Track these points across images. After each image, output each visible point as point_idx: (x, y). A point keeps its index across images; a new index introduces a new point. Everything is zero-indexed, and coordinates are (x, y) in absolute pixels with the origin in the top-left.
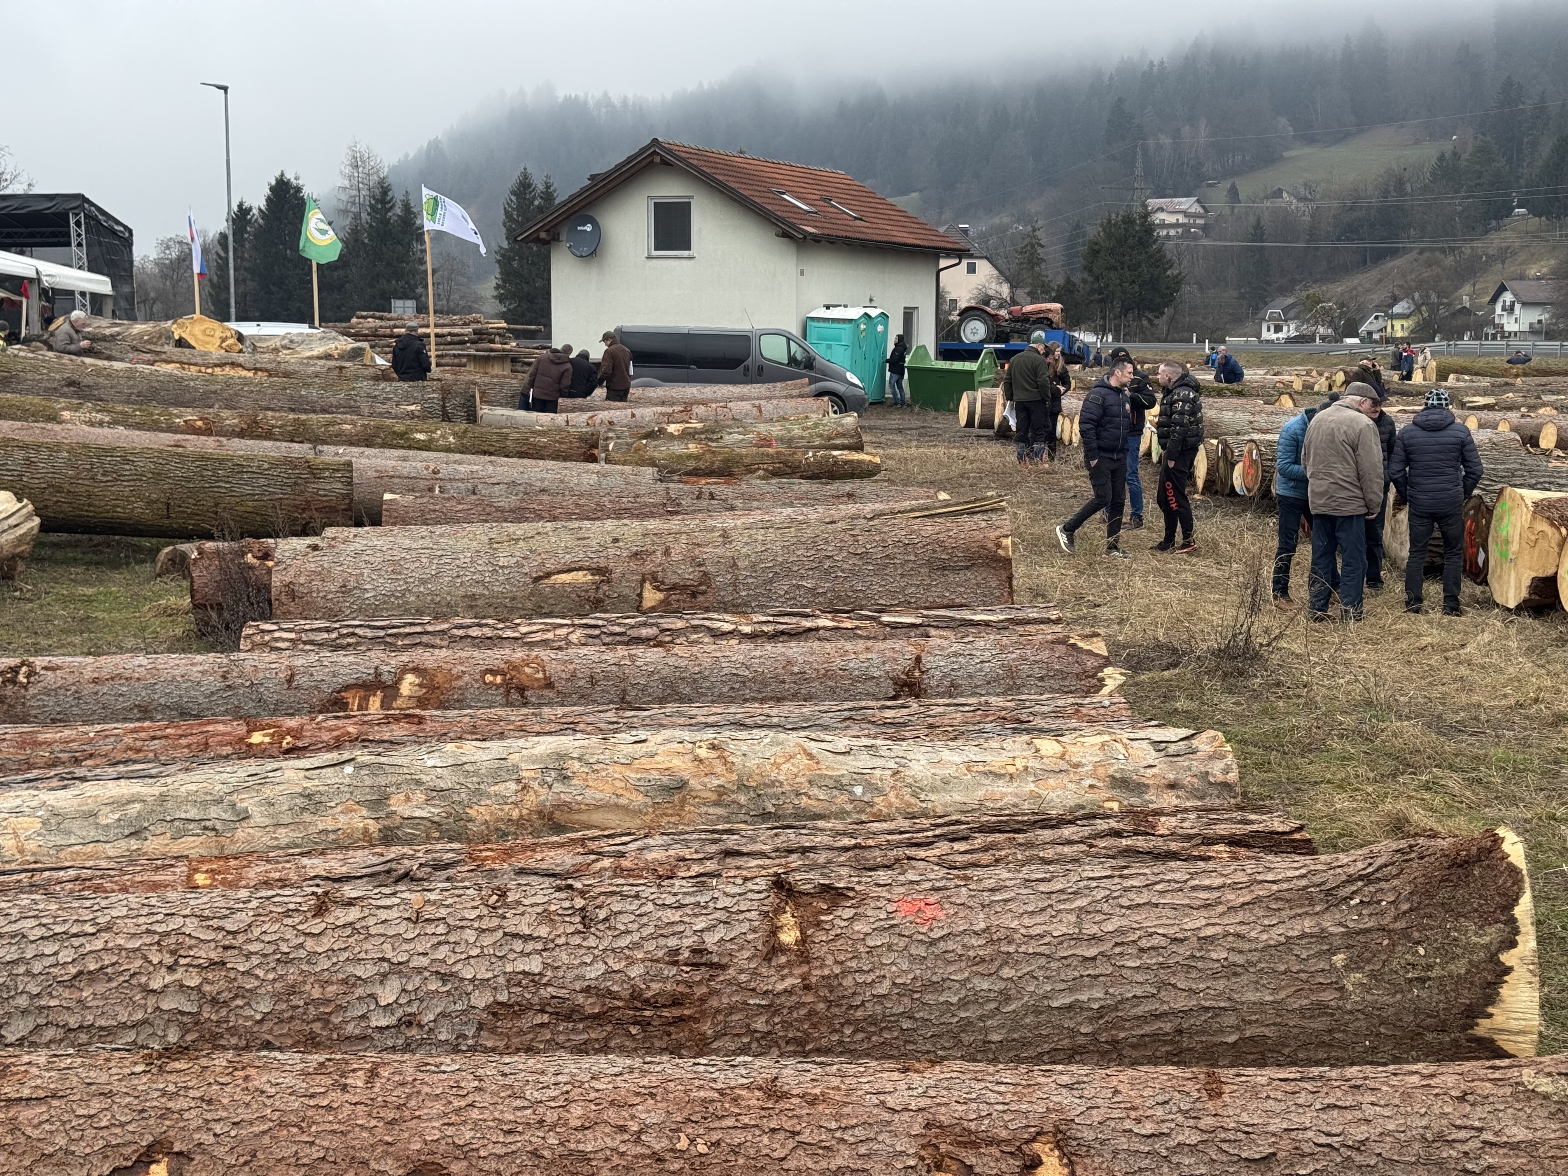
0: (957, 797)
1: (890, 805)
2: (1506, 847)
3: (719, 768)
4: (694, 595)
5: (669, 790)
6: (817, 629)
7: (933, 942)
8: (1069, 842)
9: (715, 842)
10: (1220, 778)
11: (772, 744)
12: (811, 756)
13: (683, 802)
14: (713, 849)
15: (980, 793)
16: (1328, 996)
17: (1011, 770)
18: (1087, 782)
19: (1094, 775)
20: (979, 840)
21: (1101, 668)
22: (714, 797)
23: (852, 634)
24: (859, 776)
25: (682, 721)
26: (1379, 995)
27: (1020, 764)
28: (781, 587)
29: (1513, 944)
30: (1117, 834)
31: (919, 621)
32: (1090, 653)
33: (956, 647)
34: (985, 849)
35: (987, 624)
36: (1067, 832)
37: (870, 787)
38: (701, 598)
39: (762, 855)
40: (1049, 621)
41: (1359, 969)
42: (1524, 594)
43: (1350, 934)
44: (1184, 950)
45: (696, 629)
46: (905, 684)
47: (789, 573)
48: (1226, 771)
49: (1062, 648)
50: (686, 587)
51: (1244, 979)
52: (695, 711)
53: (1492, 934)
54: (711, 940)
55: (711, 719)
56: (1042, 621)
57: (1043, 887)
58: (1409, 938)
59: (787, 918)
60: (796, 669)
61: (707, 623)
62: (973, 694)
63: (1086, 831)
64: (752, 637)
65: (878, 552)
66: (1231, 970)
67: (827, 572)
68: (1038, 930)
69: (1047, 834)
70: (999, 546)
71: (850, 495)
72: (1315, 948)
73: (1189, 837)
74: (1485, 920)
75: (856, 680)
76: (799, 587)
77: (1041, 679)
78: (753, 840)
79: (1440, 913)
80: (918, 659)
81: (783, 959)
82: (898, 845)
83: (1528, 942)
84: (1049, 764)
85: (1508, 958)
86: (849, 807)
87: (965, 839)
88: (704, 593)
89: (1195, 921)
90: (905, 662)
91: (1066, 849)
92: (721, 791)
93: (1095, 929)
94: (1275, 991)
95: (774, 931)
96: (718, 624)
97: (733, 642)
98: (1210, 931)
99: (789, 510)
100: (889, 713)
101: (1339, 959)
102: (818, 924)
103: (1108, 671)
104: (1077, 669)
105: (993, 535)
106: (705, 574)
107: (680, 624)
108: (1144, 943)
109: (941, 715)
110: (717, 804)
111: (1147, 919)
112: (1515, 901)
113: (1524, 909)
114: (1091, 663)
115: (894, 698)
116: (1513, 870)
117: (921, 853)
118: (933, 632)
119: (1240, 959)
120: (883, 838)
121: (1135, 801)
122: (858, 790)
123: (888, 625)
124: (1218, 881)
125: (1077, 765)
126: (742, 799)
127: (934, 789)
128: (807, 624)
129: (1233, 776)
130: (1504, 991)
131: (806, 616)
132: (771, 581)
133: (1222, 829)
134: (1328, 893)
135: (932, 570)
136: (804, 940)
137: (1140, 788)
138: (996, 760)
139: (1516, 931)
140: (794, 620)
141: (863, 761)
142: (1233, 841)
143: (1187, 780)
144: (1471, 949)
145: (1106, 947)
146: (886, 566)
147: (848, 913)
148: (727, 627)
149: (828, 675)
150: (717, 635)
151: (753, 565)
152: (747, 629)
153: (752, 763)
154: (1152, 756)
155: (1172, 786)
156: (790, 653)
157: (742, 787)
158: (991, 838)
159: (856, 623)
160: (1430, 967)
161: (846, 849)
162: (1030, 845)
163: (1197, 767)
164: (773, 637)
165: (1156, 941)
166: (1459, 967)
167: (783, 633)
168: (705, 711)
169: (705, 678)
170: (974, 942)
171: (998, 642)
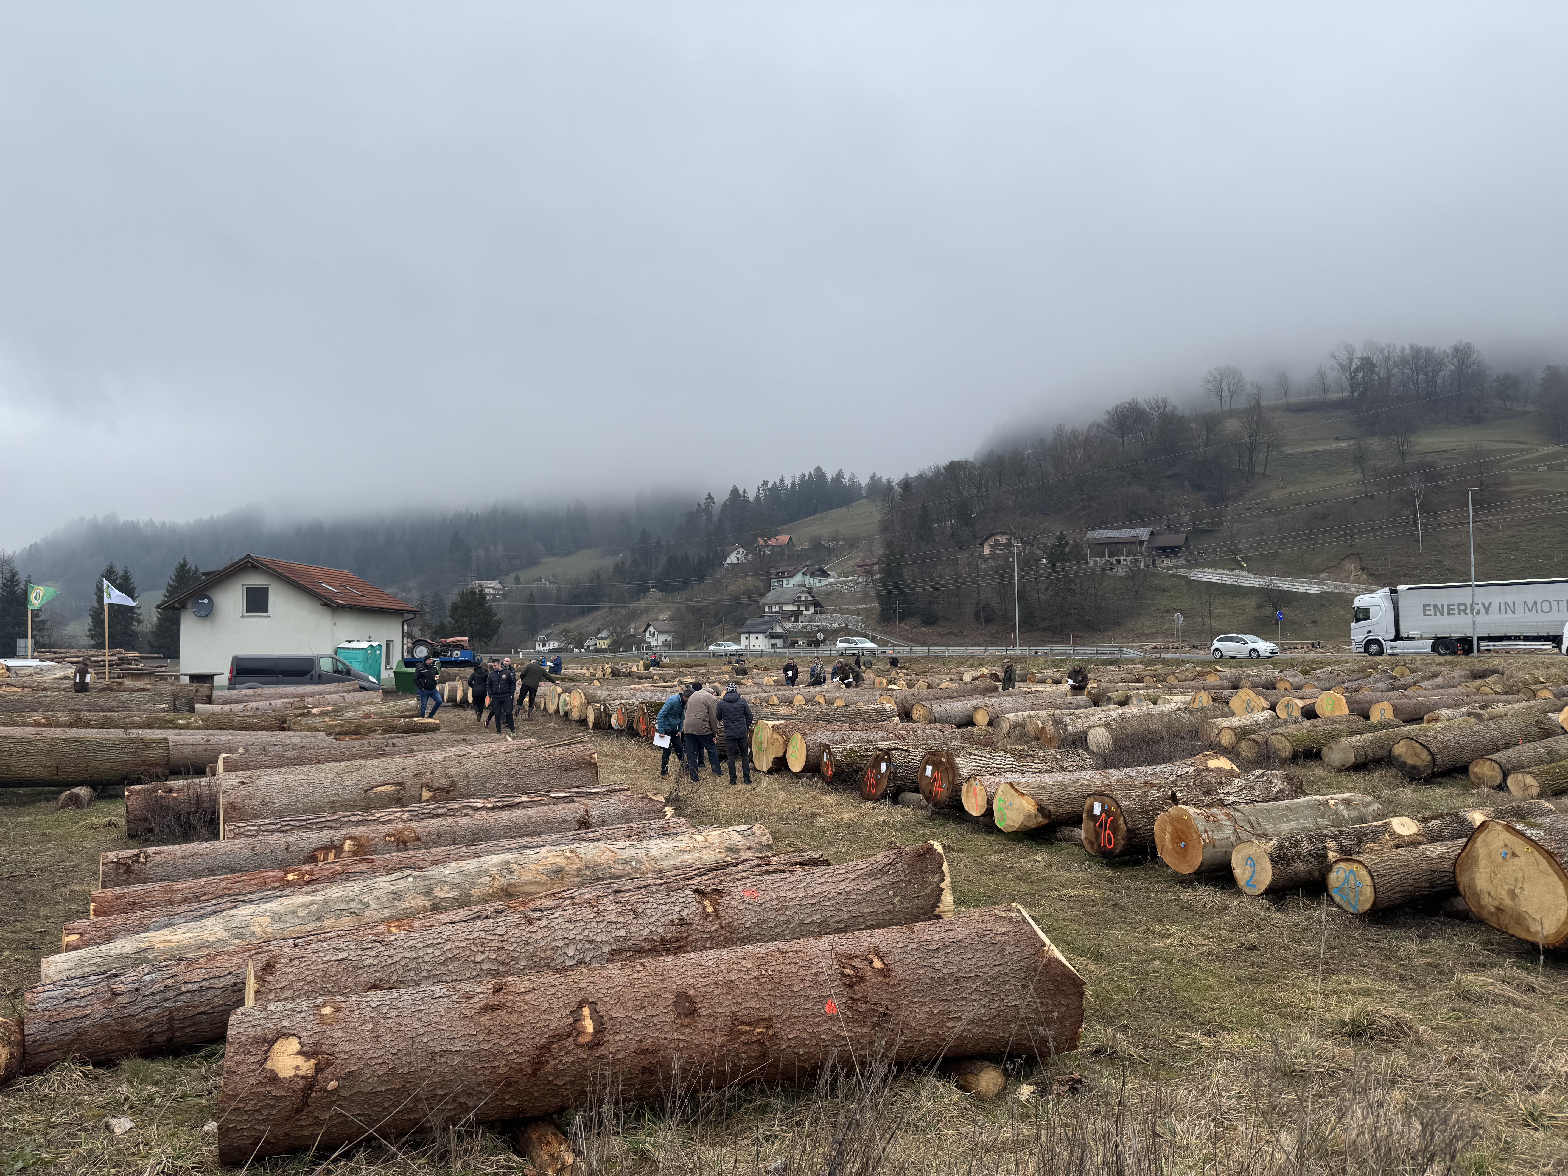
0: (671, 862)
1: (647, 868)
2: (935, 846)
3: (577, 861)
4: (448, 792)
5: (556, 872)
6: (523, 802)
7: (760, 905)
8: (744, 871)
10: (766, 843)
11: (594, 848)
12: (613, 852)
13: (563, 877)
15: (679, 860)
16: (890, 907)
17: (689, 848)
18: (718, 850)
19: (719, 847)
20: (711, 875)
21: (663, 807)
22: (576, 873)
23: (539, 804)
24: (634, 858)
25: (499, 848)
26: (906, 904)
27: (691, 845)
28: (491, 784)
29: (943, 880)
30: (760, 866)
31: (568, 794)
32: (658, 801)
33: (602, 804)
34: (715, 878)
35: (598, 793)
36: (741, 867)
37: (638, 861)
38: (451, 794)
40: (624, 790)
41: (897, 896)
42: (770, 765)
43: (892, 884)
44: (842, 897)
45: (464, 807)
46: (583, 822)
47: (494, 777)
48: (768, 840)
49: (646, 800)
50: (443, 789)
51: (863, 905)
52: (503, 843)
53: (937, 877)
54: (684, 914)
55: (512, 846)
56: (621, 790)
57: (788, 880)
58: (911, 882)
59: (707, 903)
60: (534, 820)
61: (470, 804)
62: (612, 825)
63: (748, 866)
64: (493, 809)
65: (536, 765)
66: (858, 902)
67: (512, 776)
68: (793, 896)
69: (734, 869)
70: (591, 758)
72: (883, 890)
73: (785, 864)
74: (934, 873)
75: (561, 823)
76: (499, 784)
77: (640, 814)
78: (624, 885)
79: (918, 872)
80: (587, 811)
81: (711, 919)
82: (681, 880)
83: (948, 879)
84: (703, 844)
85: (943, 885)
86: (631, 871)
87: (705, 874)
88: (453, 791)
89: (842, 886)
90: (581, 813)
91: (744, 874)
92: (579, 870)
93: (812, 893)
94: (873, 908)
95: (704, 908)
96: (475, 804)
97: (484, 812)
98: (848, 889)
100: (590, 835)
101: (891, 893)
102: (719, 904)
103: (667, 808)
104: (654, 809)
105: (588, 753)
106: (453, 781)
107: (457, 806)
108: (829, 896)
109: (613, 833)
110: (577, 876)
111: (827, 887)
112: (942, 865)
113: (945, 867)
114: (659, 806)
115: (578, 829)
116: (939, 854)
117: (691, 882)
118: (576, 799)
119: (860, 897)
120: (674, 878)
121: (736, 856)
122: (634, 863)
123: (554, 797)
124: (843, 871)
125: (713, 844)
126: (588, 873)
127: (662, 860)
128: (517, 800)
129: (771, 842)
130: (942, 897)
131: (516, 797)
132: (486, 782)
133: (796, 859)
134: (880, 870)
135: (562, 771)
136: (715, 910)
137: (737, 851)
138: (683, 845)
139: (944, 876)
140: (511, 799)
141: (632, 851)
142: (802, 864)
143: (754, 845)
144: (931, 883)
145: (817, 899)
146: (540, 771)
147: (728, 898)
148: (480, 805)
149: (548, 822)
150: (476, 809)
151: (476, 776)
152: (490, 805)
153: (590, 857)
154: (738, 837)
155: (749, 848)
156: (529, 813)
157: (587, 867)
158: (715, 873)
159: (540, 798)
160: (919, 892)
161: (661, 884)
162: (730, 874)
163: (757, 840)
164: (502, 808)
165: (833, 895)
166: (928, 891)
167: (507, 806)
168: (508, 842)
169: (493, 829)
170: (774, 903)
171: (618, 800)
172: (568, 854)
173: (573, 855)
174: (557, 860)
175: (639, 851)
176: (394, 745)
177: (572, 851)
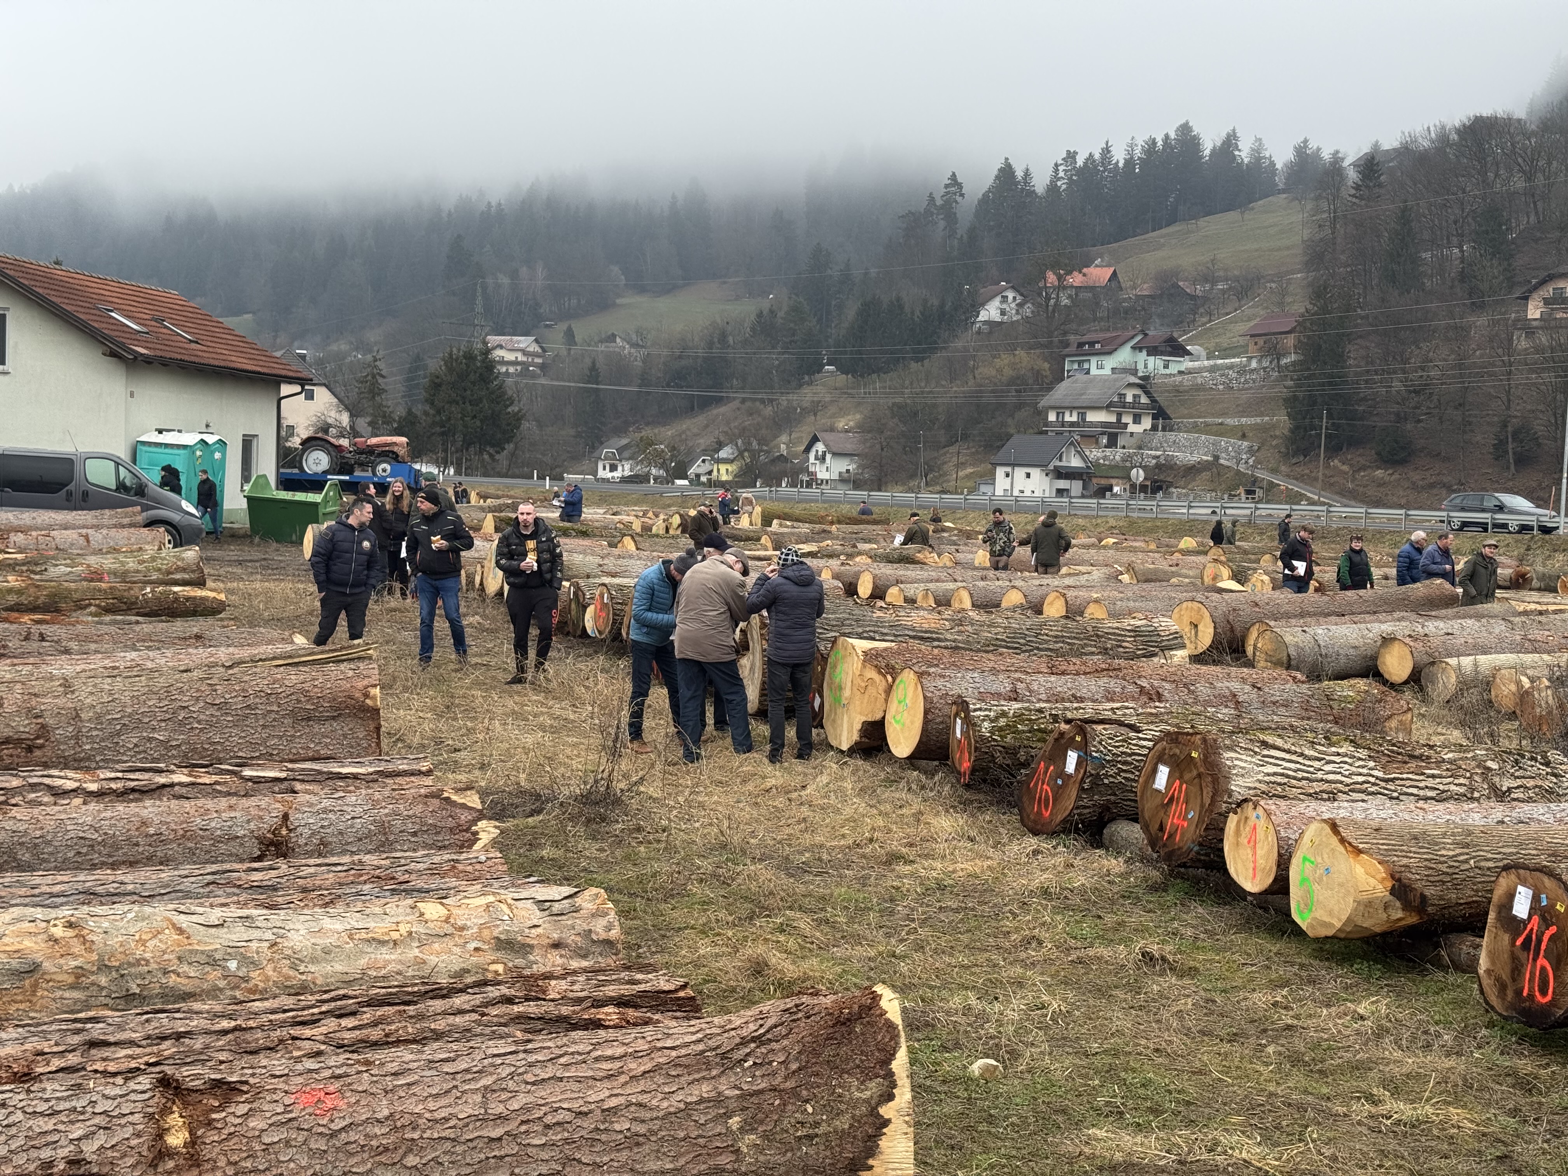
0: (339, 967)
1: (267, 979)
2: (884, 1004)
3: (78, 949)
4: (30, 749)
5: (19, 974)
6: (172, 785)
7: (334, 1134)
8: (461, 1012)
9: (77, 1032)
10: (603, 935)
11: (137, 919)
12: (180, 931)
13: (35, 986)
14: (76, 1039)
15: (363, 962)
16: (724, 1160)
17: (395, 935)
18: (472, 946)
19: (479, 937)
20: (368, 1015)
21: (475, 822)
22: (71, 979)
23: (212, 791)
24: (233, 951)
25: (23, 891)
26: (772, 1155)
27: (404, 929)
28: (131, 739)
29: (891, 1097)
30: (509, 1001)
31: (283, 775)
32: (464, 806)
33: (326, 803)
34: (375, 1024)
35: (355, 777)
36: (458, 1001)
37: (246, 960)
38: (38, 753)
39: (132, 1043)
40: (420, 773)
41: (753, 1130)
42: (856, 737)
43: (745, 1096)
44: (588, 1124)
45: (34, 787)
46: (272, 843)
47: (139, 725)
48: (609, 928)
49: (436, 802)
50: (20, 741)
51: (646, 1148)
52: (38, 881)
53: (873, 1088)
54: (89, 1148)
55: (57, 889)
56: (412, 774)
57: (448, 1068)
58: (798, 1096)
59: (175, 1119)
60: (152, 831)
61: (47, 781)
62: (344, 852)
63: (478, 999)
64: (99, 795)
65: (238, 703)
66: (634, 1141)
67: (181, 723)
68: (443, 1113)
69: (438, 1005)
70: (367, 696)
71: (198, 637)
72: (713, 1113)
73: (579, 1001)
74: (867, 1075)
75: (218, 840)
76: (150, 740)
77: (415, 834)
79: (825, 1071)
80: (286, 817)
81: (171, 1164)
82: (282, 1024)
83: (904, 1095)
84: (434, 928)
85: (885, 1111)
86: (222, 984)
87: (353, 1014)
88: (41, 747)
89: (598, 1093)
90: (271, 819)
91: (458, 1020)
92: (79, 973)
93: (500, 1109)
94: (675, 1158)
95: (160, 1134)
96: (58, 782)
97: (77, 801)
98: (613, 1102)
99: (134, 655)
100: (257, 876)
101: (735, 1122)
102: (210, 1123)
103: (482, 824)
104: (451, 823)
105: (360, 684)
106: (43, 726)
107: (15, 783)
108: (549, 1120)
109: (312, 876)
110: (73, 987)
111: (551, 1094)
112: (892, 1056)
113: (900, 1063)
114: (465, 817)
115: (259, 859)
116: (890, 1026)
117: (307, 1032)
118: (298, 786)
119: (641, 1129)
120: (265, 1018)
121: (520, 962)
122: (233, 965)
123: (250, 779)
124: (619, 1051)
125: (462, 928)
126: (103, 980)
127: (314, 960)
128: (161, 780)
129: (615, 933)
130: (883, 1143)
131: (160, 771)
132: (118, 734)
133: (611, 991)
134: (724, 1056)
135: (296, 720)
136: (193, 1142)
137: (524, 949)
138: (379, 927)
139: (893, 1085)
140: (147, 776)
141: (237, 934)
142: (621, 1002)
143: (571, 938)
144: (854, 1104)
145: (511, 1126)
146: (247, 717)
147: (243, 1109)
148: (70, 785)
149: (187, 835)
150: (59, 793)
151: (99, 717)
152: (93, 787)
153: (114, 941)
154: (536, 916)
155: (556, 945)
156: (145, 813)
157: (103, 967)
158: (381, 1011)
159: (215, 778)
160: (817, 1124)
161: (225, 1032)
162: (421, 1017)
163: (581, 925)
164: (123, 795)
165: (561, 1116)
166: (843, 1123)
167: (133, 790)
168: (49, 880)
169: (49, 843)
170: (377, 1131)
171: (369, 797)
172: (58, 931)
173: (70, 933)
174: (28, 943)
175: (256, 934)
176: (42, 638)
177: (70, 925)
